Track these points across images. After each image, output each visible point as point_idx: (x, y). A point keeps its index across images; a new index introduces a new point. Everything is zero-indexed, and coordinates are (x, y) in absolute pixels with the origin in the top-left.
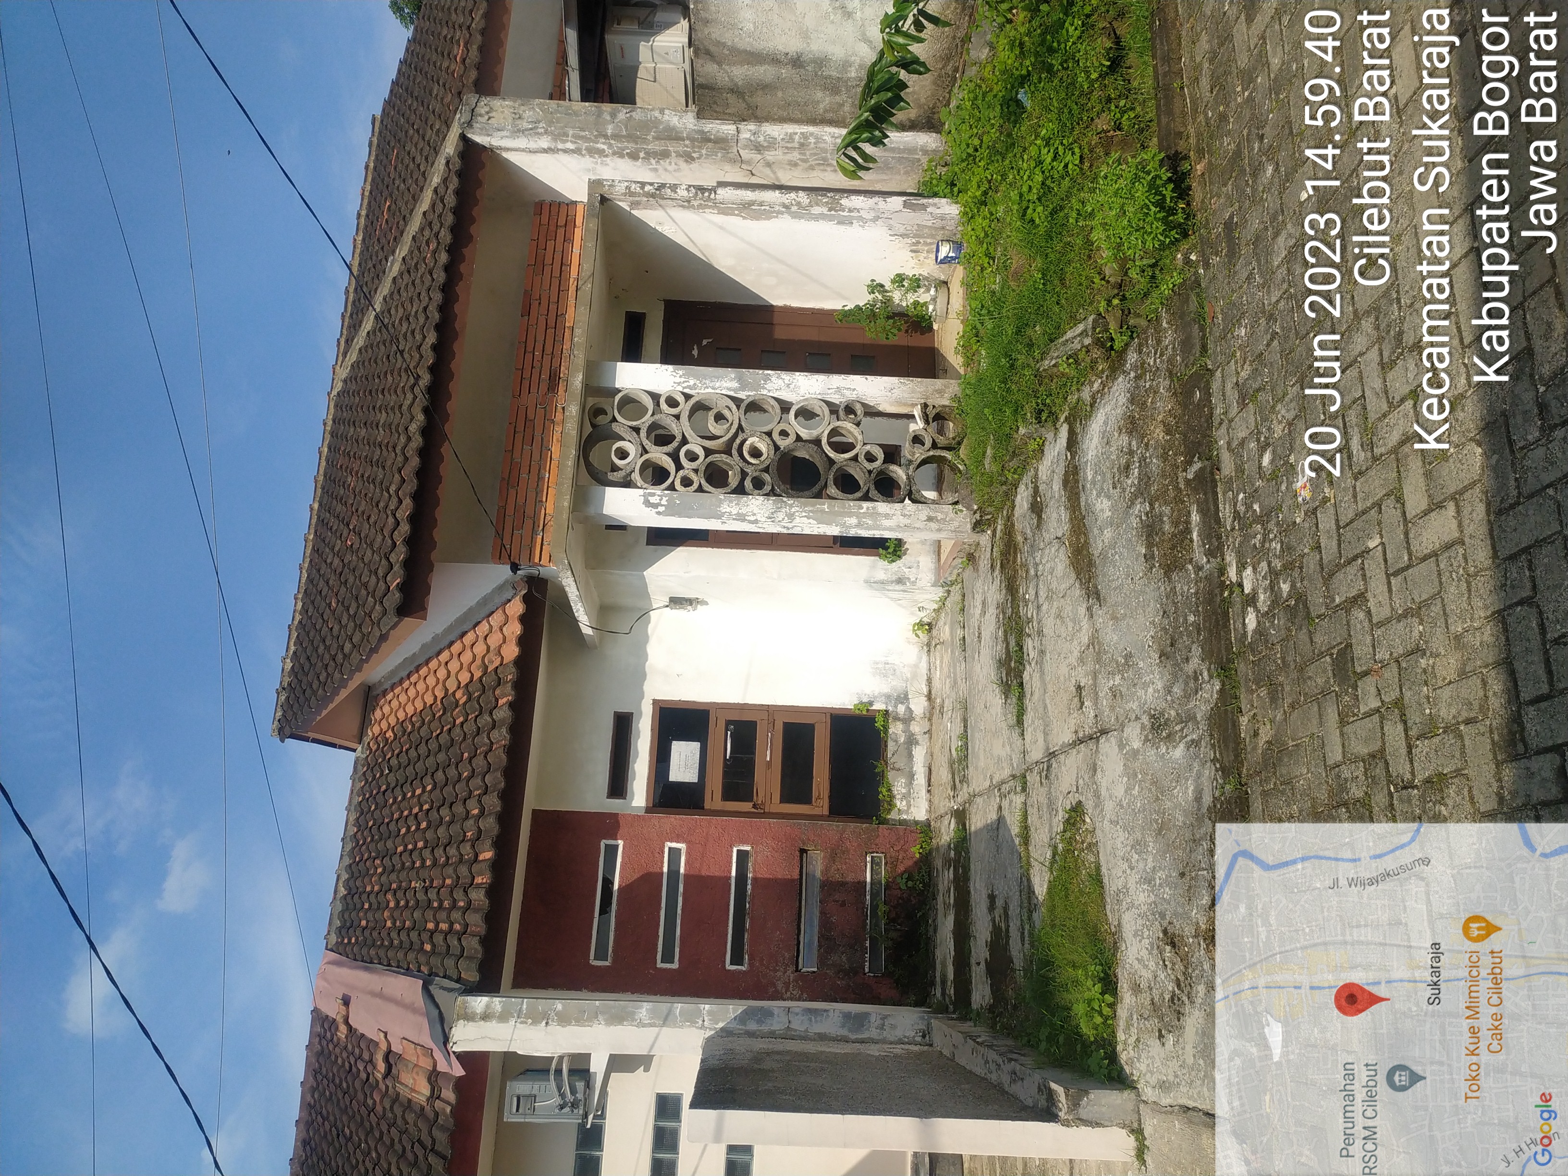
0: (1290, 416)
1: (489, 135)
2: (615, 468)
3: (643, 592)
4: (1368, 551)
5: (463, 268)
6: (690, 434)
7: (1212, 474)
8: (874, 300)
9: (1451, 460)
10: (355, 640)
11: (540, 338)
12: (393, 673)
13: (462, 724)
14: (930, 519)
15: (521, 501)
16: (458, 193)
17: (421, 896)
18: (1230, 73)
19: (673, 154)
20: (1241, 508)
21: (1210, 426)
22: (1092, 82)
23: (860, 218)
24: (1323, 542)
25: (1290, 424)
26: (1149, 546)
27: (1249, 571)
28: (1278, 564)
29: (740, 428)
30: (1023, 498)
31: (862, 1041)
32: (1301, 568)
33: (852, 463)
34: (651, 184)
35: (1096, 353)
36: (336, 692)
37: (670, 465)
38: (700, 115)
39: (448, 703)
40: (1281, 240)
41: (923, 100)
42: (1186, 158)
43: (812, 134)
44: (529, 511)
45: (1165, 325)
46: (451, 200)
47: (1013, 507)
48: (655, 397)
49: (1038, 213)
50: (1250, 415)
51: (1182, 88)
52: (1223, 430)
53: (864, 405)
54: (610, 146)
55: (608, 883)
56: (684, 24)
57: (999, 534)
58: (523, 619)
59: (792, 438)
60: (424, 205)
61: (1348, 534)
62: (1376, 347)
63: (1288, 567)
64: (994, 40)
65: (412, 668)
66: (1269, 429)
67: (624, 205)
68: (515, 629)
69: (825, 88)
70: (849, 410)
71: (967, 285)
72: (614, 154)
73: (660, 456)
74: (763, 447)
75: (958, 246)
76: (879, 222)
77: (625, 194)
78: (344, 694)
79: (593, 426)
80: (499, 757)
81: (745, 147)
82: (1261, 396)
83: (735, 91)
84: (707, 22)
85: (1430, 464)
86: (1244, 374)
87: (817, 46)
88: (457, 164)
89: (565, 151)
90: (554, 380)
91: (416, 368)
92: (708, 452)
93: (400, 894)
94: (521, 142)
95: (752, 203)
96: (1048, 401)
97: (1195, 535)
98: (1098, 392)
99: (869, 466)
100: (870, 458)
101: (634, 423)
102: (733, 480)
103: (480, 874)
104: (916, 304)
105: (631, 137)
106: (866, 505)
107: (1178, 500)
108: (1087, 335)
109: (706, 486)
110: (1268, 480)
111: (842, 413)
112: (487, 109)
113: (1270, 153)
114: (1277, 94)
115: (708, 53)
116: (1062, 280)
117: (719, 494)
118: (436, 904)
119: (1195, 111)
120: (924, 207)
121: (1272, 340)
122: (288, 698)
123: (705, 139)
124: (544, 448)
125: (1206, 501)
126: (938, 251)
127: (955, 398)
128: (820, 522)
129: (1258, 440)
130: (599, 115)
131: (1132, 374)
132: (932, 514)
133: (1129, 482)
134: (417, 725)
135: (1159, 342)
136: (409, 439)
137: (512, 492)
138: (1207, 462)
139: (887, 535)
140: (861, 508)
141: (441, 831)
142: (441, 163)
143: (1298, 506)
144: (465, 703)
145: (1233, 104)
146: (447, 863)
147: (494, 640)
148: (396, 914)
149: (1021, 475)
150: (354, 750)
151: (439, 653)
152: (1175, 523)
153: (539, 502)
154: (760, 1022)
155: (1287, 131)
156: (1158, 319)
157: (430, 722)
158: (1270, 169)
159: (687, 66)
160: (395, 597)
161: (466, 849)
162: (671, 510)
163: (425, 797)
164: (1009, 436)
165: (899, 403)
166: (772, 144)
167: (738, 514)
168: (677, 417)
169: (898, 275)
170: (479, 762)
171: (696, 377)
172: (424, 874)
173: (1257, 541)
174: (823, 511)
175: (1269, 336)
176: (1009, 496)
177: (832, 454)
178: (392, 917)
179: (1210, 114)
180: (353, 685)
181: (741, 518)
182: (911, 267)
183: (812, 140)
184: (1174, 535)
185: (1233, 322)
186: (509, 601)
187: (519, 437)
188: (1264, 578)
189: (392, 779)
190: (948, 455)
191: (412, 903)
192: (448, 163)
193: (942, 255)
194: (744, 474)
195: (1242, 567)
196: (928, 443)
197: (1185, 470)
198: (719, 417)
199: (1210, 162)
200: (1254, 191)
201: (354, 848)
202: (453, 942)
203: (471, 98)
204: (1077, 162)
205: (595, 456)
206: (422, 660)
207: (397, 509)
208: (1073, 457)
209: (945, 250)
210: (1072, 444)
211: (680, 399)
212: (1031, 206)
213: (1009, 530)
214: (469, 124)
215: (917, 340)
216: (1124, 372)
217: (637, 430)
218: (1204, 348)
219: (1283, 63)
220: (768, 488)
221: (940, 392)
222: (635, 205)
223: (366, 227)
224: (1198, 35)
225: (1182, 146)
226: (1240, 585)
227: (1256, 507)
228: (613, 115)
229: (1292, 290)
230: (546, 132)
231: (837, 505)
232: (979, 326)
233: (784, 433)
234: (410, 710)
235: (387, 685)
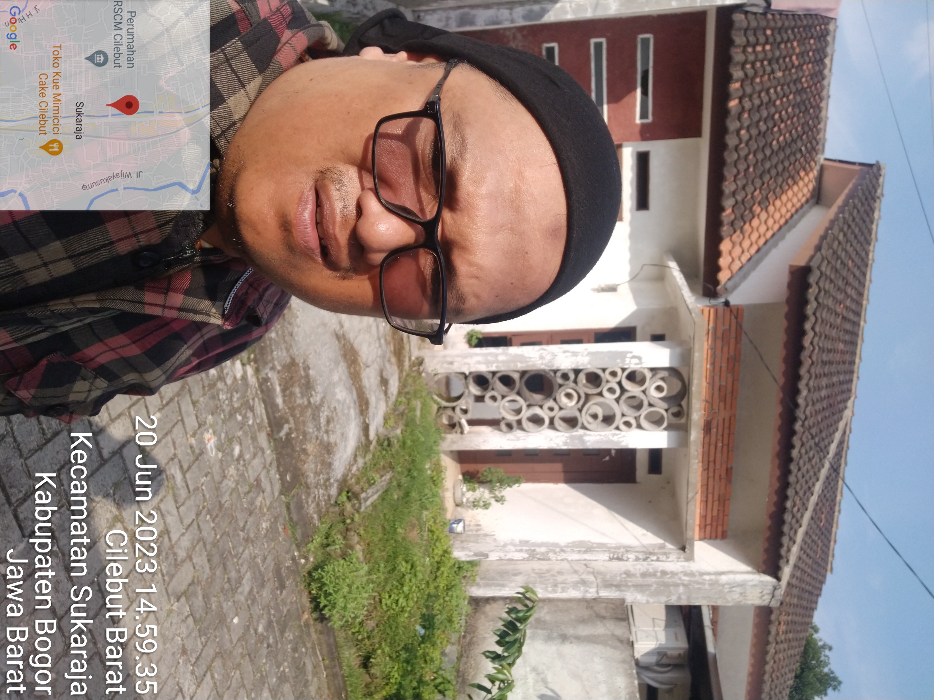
0: (226, 482)
1: (761, 582)
2: (663, 379)
3: (636, 293)
4: (160, 410)
5: (775, 498)
6: (614, 405)
7: (272, 431)
8: (500, 492)
9: (111, 485)
10: (836, 243)
11: (719, 454)
12: (803, 216)
13: (755, 190)
14: (451, 363)
15: (726, 348)
16: (781, 545)
17: (776, 67)
18: (294, 678)
19: (638, 575)
20: (250, 414)
21: (278, 460)
22: (380, 647)
23: (515, 545)
24: (191, 406)
25: (225, 477)
26: (307, 376)
27: (239, 375)
28: (220, 385)
29: (580, 410)
30: (394, 386)
31: (460, 7)
32: (204, 387)
33: (505, 394)
34: (652, 560)
35: (357, 488)
36: (846, 203)
37: (627, 384)
38: (623, 601)
39: (765, 202)
40: (247, 589)
41: (483, 617)
42: (315, 620)
43: (550, 592)
44: (719, 343)
45: (315, 516)
46: (785, 540)
47: (400, 378)
48: (639, 427)
49: (404, 567)
50: (251, 476)
51: (323, 660)
52: (268, 460)
53: (500, 430)
54: (680, 579)
55: (645, 93)
56: (637, 655)
57: (407, 359)
58: (718, 269)
59: (546, 407)
60: (801, 532)
61: (176, 417)
62: (173, 542)
63: (212, 386)
64: (443, 658)
65: (790, 222)
66: (238, 470)
67: (669, 546)
68: (723, 262)
69: (545, 622)
70: (510, 426)
71: (442, 509)
72: (677, 574)
73: (633, 389)
74: (564, 400)
75: (451, 531)
76: (502, 543)
77: (669, 553)
78: (839, 201)
79: (680, 406)
80: (729, 173)
81: (592, 583)
82: (246, 488)
83: (602, 618)
84: (624, 662)
85: (125, 478)
86: (260, 499)
87: (553, 648)
88: (782, 563)
89: (709, 574)
90: (707, 428)
91: (804, 432)
92: (600, 394)
93: (790, 66)
94: (739, 578)
95: (586, 552)
96: (384, 452)
97: (278, 389)
98: (353, 465)
99: (494, 393)
100: (494, 398)
101: (652, 409)
102: (582, 378)
103: (737, 90)
104: (474, 490)
105: (667, 585)
106: (493, 368)
107: (292, 409)
108: (364, 499)
109: (600, 372)
110: (234, 437)
111: (515, 424)
112: (764, 598)
113: (261, 639)
114: (262, 675)
115: (621, 641)
116: (383, 528)
117: (591, 368)
118: (766, 63)
119: (313, 648)
120: (475, 555)
121: (244, 526)
122: (876, 192)
123: (618, 586)
124: (711, 384)
125: (273, 413)
126: (464, 527)
127: (443, 439)
128: (522, 356)
129: (244, 460)
130: (689, 598)
131: (332, 481)
132: (450, 366)
133: (326, 413)
134: (785, 184)
135: (318, 505)
136: (807, 385)
137: (732, 353)
138: (277, 437)
139: (478, 350)
140: (497, 367)
141: (765, 114)
142: (793, 559)
143: (211, 426)
144: (754, 204)
145: (290, 659)
146: (760, 93)
147: (737, 251)
148: (791, 51)
149: (397, 401)
150: (826, 159)
151: (773, 235)
152: (292, 394)
153: (713, 349)
154: (531, 11)
155: (253, 656)
156: (320, 518)
157: (776, 188)
158: (260, 629)
159: (633, 629)
160: (812, 279)
161: (747, 104)
162: (623, 355)
163: (777, 135)
164: (407, 425)
165: (478, 434)
166: (575, 585)
167: (577, 356)
168: (623, 415)
169: (487, 508)
170: (742, 166)
171: (612, 442)
172: (775, 83)
173: (236, 396)
174: (521, 362)
175: (247, 527)
176: (403, 384)
177: (518, 398)
178: (793, 48)
179: (304, 650)
180: (834, 209)
181: (575, 354)
182: (479, 513)
183: (550, 589)
184: (292, 386)
185: (273, 529)
186: (729, 279)
187: (729, 390)
188: (227, 374)
189: (799, 143)
190: (444, 403)
191: (781, 61)
192: (788, 561)
193: (461, 525)
194: (575, 382)
195: (244, 377)
196: (458, 410)
197: (290, 429)
198: (595, 416)
199: (300, 620)
200: (269, 613)
201: (822, 91)
202: (752, 39)
203: (774, 604)
204: (383, 600)
205: (677, 386)
206: (784, 228)
207: (813, 338)
208: (364, 422)
209: (459, 528)
210: (366, 429)
211: (622, 427)
212: (408, 571)
213: (400, 363)
214: (775, 589)
215: (471, 467)
216: (338, 481)
217: (650, 405)
218: (288, 508)
219: (261, 694)
220: (559, 374)
221: (453, 442)
222: (662, 547)
223: (835, 505)
224: (317, 693)
225: (319, 626)
226: (243, 365)
227: (239, 418)
228: (679, 598)
229: (235, 560)
230: (723, 585)
231: (512, 367)
232: (433, 486)
233: (551, 409)
234: (790, 193)
235: (806, 207)
